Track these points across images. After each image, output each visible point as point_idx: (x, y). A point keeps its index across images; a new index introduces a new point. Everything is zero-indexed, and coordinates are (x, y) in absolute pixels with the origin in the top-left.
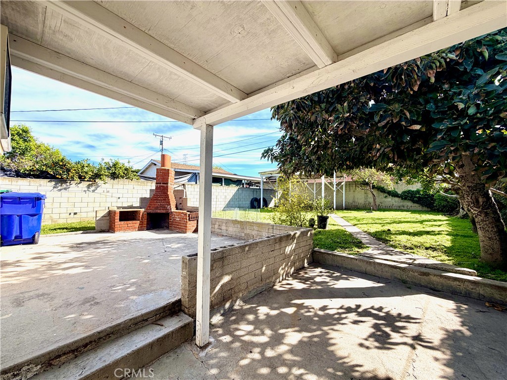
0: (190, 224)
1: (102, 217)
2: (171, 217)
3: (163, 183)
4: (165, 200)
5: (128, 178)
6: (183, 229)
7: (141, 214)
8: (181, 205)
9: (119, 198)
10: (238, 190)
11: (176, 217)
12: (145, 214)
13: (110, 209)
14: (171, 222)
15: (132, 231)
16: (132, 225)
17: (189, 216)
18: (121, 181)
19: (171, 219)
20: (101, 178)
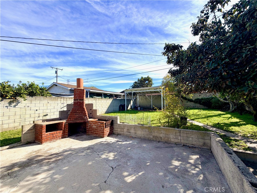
0: (106, 130)
1: (28, 130)
2: (88, 125)
3: (80, 100)
4: (82, 112)
5: (43, 95)
6: (101, 134)
7: (64, 125)
8: (91, 115)
9: (37, 110)
10: (113, 101)
11: (93, 125)
12: (67, 125)
13: (35, 123)
14: (88, 129)
15: (57, 139)
16: (56, 134)
17: (105, 125)
18: (38, 98)
19: (88, 127)
20: (21, 96)
